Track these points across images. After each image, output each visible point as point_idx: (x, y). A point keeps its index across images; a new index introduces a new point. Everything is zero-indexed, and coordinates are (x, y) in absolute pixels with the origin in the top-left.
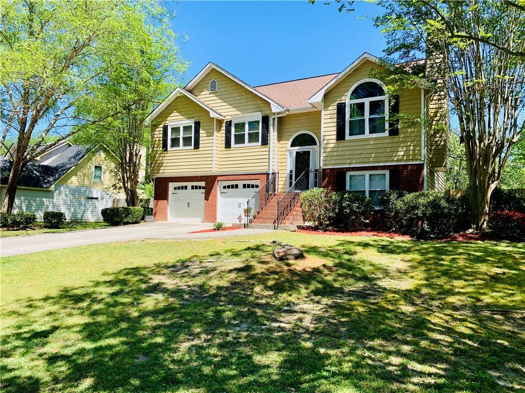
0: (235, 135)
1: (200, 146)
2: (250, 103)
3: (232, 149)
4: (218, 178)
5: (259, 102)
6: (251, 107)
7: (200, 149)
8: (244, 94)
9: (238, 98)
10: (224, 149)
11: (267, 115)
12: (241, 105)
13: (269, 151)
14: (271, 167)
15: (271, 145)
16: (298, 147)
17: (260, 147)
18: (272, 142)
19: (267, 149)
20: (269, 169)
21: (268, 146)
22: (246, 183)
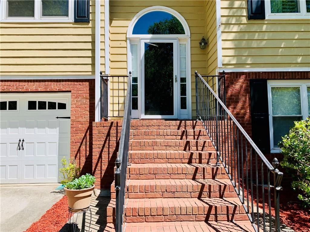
13: (93, 36)
14: (99, 68)
15: (99, 25)
16: (150, 36)
17: (71, 25)
18: (99, 17)
19: (89, 31)
20: (93, 72)
21: (90, 25)
22: (38, 98)
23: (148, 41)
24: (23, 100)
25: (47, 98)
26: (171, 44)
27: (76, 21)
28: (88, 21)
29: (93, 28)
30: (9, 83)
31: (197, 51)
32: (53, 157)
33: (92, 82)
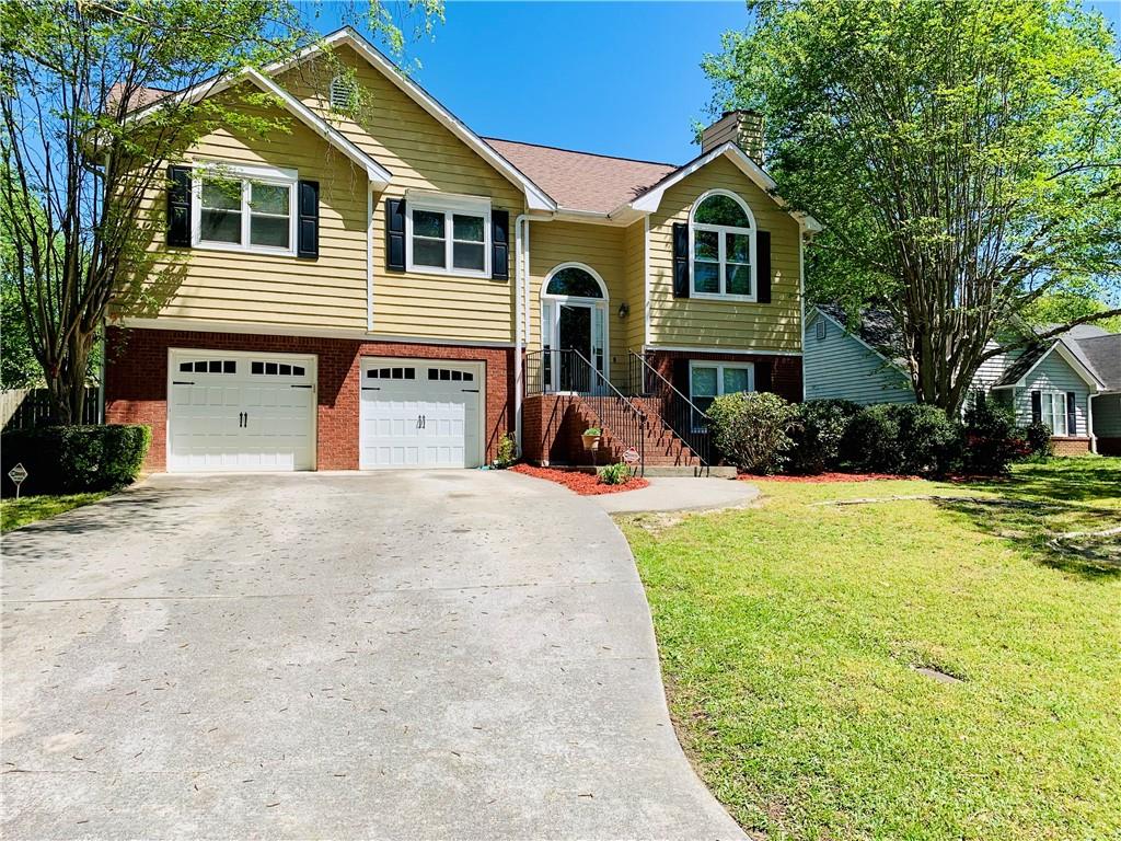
0: (414, 240)
1: (321, 252)
2: (458, 169)
3: (406, 275)
4: (365, 348)
5: (483, 173)
6: (463, 179)
7: (320, 261)
8: (439, 141)
9: (422, 147)
10: (382, 272)
11: (504, 209)
12: (431, 166)
13: (513, 297)
14: (520, 336)
15: (519, 284)
16: (566, 297)
17: (488, 282)
18: (519, 275)
19: (507, 291)
20: (514, 339)
21: (509, 284)
22: (440, 365)
23: (563, 304)
24: (422, 367)
25: (451, 366)
26: (589, 310)
27: (494, 278)
28: (506, 279)
29: (513, 288)
30: (416, 347)
31: (616, 319)
32: (458, 437)
33: (511, 352)
